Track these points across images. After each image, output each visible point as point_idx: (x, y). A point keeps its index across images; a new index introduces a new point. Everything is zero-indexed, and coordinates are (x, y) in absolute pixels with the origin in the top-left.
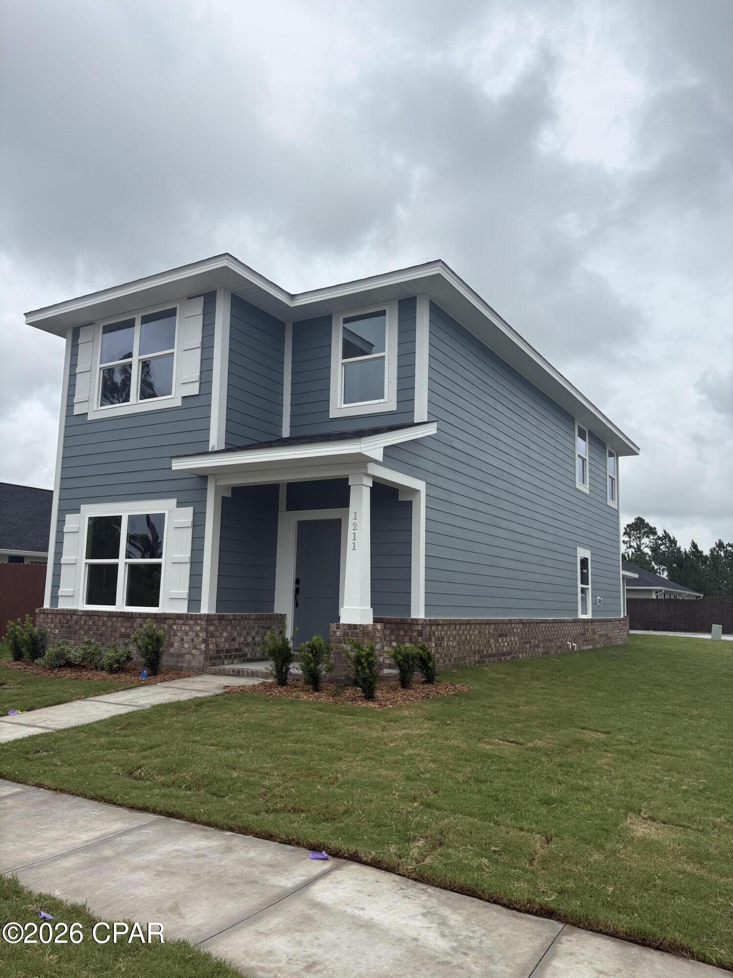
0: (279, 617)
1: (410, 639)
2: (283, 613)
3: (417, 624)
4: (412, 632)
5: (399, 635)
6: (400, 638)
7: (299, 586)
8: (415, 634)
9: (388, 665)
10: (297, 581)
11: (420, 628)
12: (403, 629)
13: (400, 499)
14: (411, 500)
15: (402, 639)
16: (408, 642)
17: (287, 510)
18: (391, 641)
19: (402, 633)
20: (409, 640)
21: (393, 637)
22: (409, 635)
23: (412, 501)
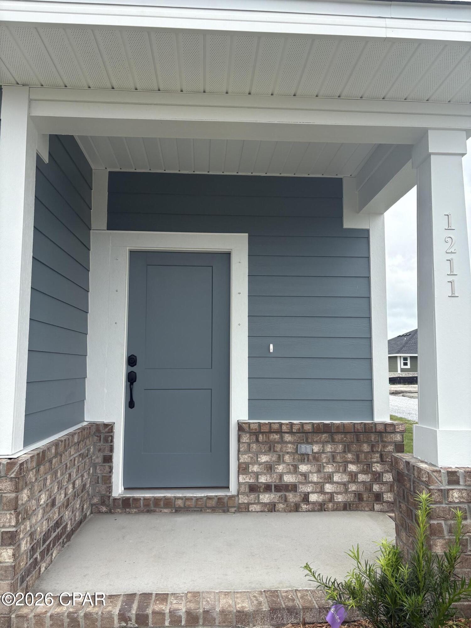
0: (101, 429)
1: (381, 456)
2: (106, 421)
3: (394, 432)
4: (384, 447)
5: (362, 452)
6: (362, 456)
7: (134, 369)
8: (390, 448)
9: (342, 505)
10: (131, 361)
11: (398, 438)
12: (368, 442)
13: (347, 225)
14: (367, 227)
15: (366, 459)
16: (377, 462)
17: (108, 229)
18: (346, 463)
19: (366, 448)
20: (379, 459)
21: (350, 456)
22: (379, 450)
23: (368, 231)
